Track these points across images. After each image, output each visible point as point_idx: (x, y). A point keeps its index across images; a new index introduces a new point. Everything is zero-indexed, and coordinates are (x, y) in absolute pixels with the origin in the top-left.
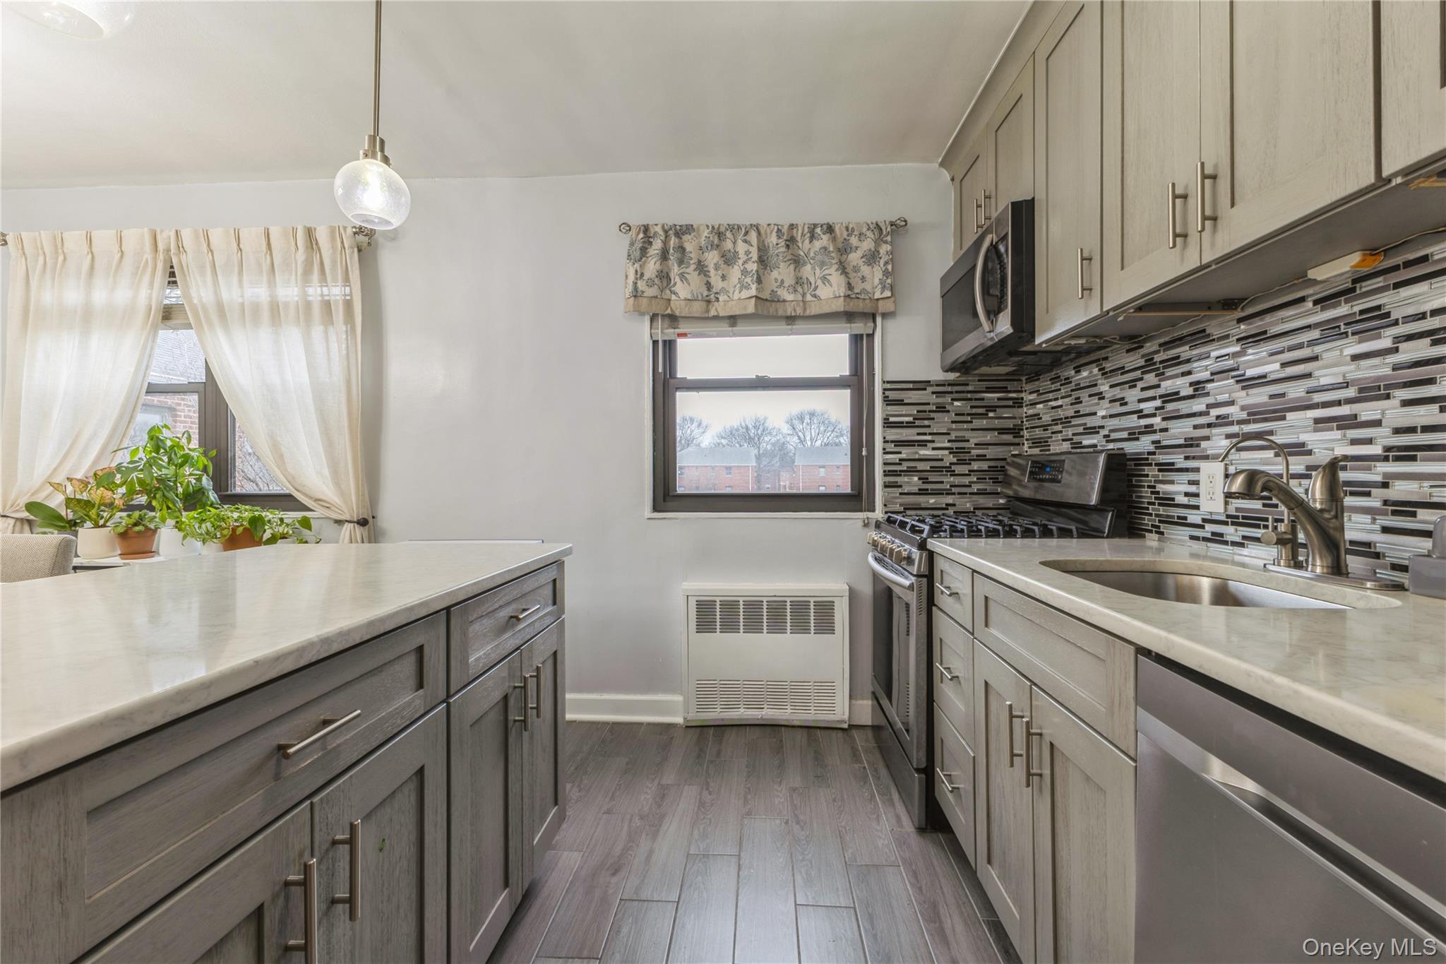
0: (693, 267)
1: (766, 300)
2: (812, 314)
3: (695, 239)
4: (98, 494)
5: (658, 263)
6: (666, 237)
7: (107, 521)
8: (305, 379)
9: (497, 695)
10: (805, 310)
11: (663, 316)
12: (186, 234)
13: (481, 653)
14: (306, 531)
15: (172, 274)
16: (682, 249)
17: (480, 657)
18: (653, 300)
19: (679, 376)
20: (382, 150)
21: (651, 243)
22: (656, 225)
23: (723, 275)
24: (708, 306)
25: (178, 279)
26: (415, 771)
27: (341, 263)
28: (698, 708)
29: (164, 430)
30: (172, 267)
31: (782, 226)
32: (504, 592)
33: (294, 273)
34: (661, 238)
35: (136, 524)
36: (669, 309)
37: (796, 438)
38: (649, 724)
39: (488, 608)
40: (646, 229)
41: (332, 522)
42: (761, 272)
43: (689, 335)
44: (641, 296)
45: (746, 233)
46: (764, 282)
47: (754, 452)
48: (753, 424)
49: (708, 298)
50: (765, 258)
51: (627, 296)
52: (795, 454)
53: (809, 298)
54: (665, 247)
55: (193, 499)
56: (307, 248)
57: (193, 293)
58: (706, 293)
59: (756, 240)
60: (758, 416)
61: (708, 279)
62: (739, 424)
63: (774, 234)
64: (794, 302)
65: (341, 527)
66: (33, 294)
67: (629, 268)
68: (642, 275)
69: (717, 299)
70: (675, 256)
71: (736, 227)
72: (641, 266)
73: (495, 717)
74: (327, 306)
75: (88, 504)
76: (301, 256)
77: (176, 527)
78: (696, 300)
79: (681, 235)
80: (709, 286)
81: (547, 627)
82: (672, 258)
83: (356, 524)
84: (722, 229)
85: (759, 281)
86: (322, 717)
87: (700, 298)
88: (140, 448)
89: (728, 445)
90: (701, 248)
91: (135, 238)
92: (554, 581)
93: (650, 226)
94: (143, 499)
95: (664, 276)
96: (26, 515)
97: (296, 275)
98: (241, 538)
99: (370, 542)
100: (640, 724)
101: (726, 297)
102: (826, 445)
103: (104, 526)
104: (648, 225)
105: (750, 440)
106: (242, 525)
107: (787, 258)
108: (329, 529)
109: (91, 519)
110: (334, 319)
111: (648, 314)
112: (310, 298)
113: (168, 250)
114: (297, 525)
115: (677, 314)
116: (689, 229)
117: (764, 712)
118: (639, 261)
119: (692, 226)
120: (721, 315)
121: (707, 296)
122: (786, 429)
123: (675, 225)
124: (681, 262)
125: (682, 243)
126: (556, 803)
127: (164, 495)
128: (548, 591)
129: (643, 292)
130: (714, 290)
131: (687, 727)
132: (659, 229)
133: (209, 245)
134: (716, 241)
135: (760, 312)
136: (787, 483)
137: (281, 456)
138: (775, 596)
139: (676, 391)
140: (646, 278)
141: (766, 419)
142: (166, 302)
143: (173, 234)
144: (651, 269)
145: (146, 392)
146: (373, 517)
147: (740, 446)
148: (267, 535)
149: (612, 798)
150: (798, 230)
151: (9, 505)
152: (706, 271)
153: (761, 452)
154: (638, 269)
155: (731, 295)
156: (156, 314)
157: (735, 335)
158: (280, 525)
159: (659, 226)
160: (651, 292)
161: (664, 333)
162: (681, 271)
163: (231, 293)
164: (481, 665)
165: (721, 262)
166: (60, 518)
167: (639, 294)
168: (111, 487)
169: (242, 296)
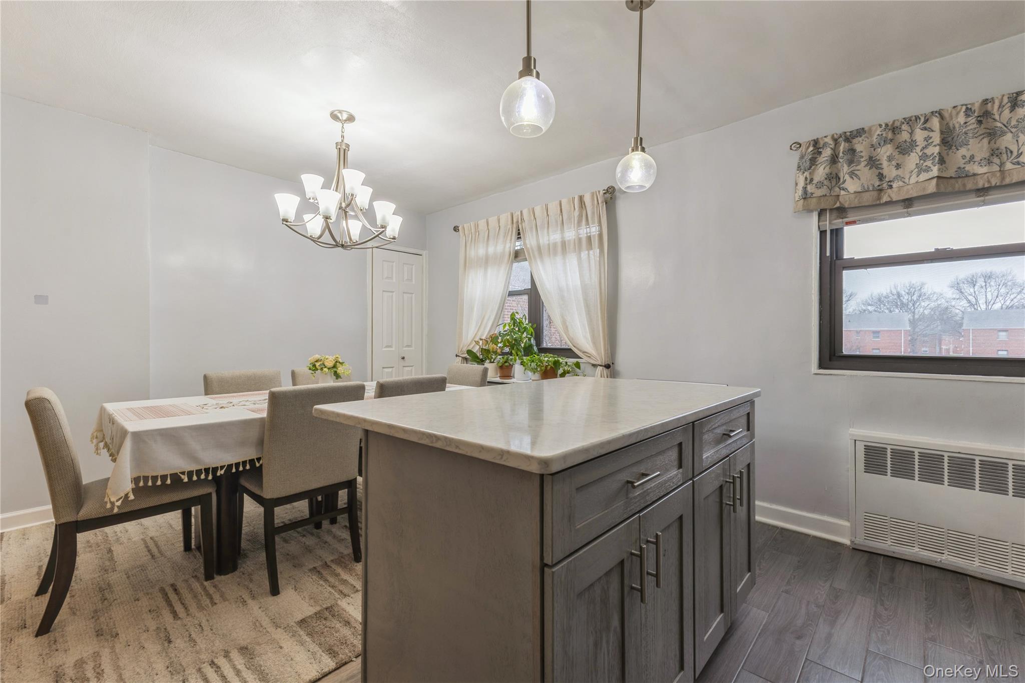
0: (863, 164)
1: (951, 178)
2: (1014, 181)
3: (866, 139)
4: (491, 346)
5: (828, 168)
6: (835, 145)
7: (494, 360)
8: (579, 283)
9: (717, 484)
10: (1003, 179)
11: (831, 210)
12: (525, 212)
13: (709, 454)
14: (578, 370)
15: (519, 234)
16: (852, 151)
17: (708, 456)
18: (822, 199)
19: (845, 257)
20: (641, 144)
21: (820, 153)
22: (825, 137)
23: (898, 164)
24: (879, 194)
25: (521, 236)
26: (678, 517)
27: (597, 213)
28: (865, 536)
29: (516, 314)
30: (519, 230)
31: (973, 104)
32: (722, 416)
33: (573, 223)
34: (831, 146)
35: (506, 362)
36: (838, 202)
37: (965, 301)
38: (815, 537)
39: (712, 426)
40: (816, 142)
41: (591, 365)
42: (944, 154)
43: (857, 222)
44: (810, 197)
45: (926, 121)
46: (947, 161)
47: (907, 317)
48: (907, 291)
49: (880, 187)
50: (950, 139)
51: (797, 199)
52: (963, 318)
53: (1009, 166)
54: (835, 153)
55: (528, 351)
56: (580, 207)
57: (527, 242)
58: (877, 183)
59: (938, 124)
60: (913, 282)
61: (880, 171)
62: (888, 291)
63: (962, 114)
64: (987, 175)
65: (595, 369)
66: (468, 253)
67: (799, 177)
68: (812, 180)
69: (891, 187)
70: (845, 158)
71: (914, 118)
72: (810, 173)
73: (715, 498)
74: (589, 239)
75: (488, 351)
76: (577, 213)
77: (522, 364)
78: (866, 191)
79: (851, 140)
80: (881, 177)
81: (744, 446)
82: (841, 160)
83: (604, 368)
84: (897, 124)
85: (942, 161)
86: (642, 471)
87: (871, 188)
88: (507, 324)
89: (875, 311)
90: (872, 146)
91: (505, 218)
92: (748, 414)
93: (820, 140)
94: (507, 350)
95: (834, 178)
96: (466, 355)
97: (574, 225)
98: (549, 373)
99: (611, 377)
100: (807, 536)
101: (901, 183)
102: (1007, 308)
103: (493, 362)
104: (818, 138)
105: (903, 306)
106: (549, 365)
107: (978, 134)
108: (589, 369)
109: (489, 359)
110: (593, 247)
111: (816, 210)
112: (581, 236)
113: (518, 222)
114: (574, 367)
115: (846, 206)
116: (860, 132)
117: (944, 557)
118: (809, 169)
119: (863, 129)
120: (894, 200)
121: (879, 186)
122: (950, 293)
123: (845, 133)
124: (850, 162)
125: (852, 145)
126: (749, 570)
127: (517, 348)
128: (744, 421)
129: (812, 194)
130: (887, 179)
131: (854, 549)
132: (829, 140)
133: (534, 216)
134: (890, 135)
135: (943, 190)
136: (952, 347)
137: (567, 327)
138: (959, 453)
139: (843, 270)
140: (815, 182)
141: (923, 284)
142: (516, 248)
143: (519, 213)
144: (821, 174)
145: (509, 295)
146: (613, 364)
147: (891, 311)
148: (560, 371)
149: (788, 583)
150: (994, 103)
151: (460, 351)
152: (878, 164)
153: (917, 317)
154: (808, 177)
155: (907, 180)
156: (512, 256)
157: (909, 215)
158: (565, 366)
159: (829, 137)
160: (819, 193)
161: (832, 224)
162: (850, 170)
163: (544, 240)
164: (709, 462)
165: (896, 153)
166: (477, 357)
167: (809, 195)
168: (496, 343)
169: (549, 240)
